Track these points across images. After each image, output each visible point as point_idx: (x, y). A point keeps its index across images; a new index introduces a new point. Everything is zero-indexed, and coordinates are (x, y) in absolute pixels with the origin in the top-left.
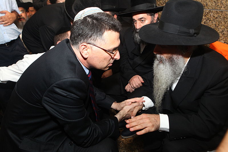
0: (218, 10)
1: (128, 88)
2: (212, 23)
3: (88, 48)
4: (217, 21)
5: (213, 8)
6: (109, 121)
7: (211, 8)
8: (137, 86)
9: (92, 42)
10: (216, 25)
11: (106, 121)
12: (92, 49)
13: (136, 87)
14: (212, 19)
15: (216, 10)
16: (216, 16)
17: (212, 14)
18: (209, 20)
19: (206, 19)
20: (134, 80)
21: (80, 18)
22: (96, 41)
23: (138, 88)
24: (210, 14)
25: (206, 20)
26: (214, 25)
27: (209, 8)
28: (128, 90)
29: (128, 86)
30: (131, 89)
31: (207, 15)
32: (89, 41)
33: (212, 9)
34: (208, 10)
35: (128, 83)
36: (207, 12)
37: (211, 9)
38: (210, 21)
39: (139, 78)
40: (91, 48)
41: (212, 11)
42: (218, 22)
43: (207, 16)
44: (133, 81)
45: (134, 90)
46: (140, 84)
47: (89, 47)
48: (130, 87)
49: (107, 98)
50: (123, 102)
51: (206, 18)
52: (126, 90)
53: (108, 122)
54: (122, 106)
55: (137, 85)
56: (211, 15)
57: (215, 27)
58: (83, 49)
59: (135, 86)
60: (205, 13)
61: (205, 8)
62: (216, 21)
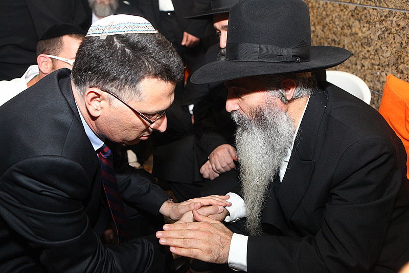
0: (407, 12)
1: (207, 170)
2: (394, 39)
3: (104, 99)
4: (404, 34)
5: (397, 6)
6: (143, 243)
7: (392, 6)
8: (223, 168)
9: (114, 90)
10: (402, 43)
11: (135, 245)
12: (111, 103)
13: (223, 170)
14: (393, 30)
15: (404, 12)
16: (402, 24)
17: (395, 19)
18: (389, 32)
19: (383, 29)
20: (218, 155)
21: (99, 35)
22: (123, 91)
23: (227, 172)
24: (391, 18)
25: (383, 32)
26: (398, 44)
27: (388, 7)
28: (206, 175)
29: (207, 167)
30: (213, 173)
31: (384, 20)
32: (107, 87)
33: (396, 9)
34: (387, 10)
35: (208, 160)
36: (385, 14)
37: (392, 8)
38: (389, 34)
39: (229, 151)
40: (108, 100)
41: (394, 12)
42: (406, 38)
43: (384, 22)
44: (216, 156)
45: (218, 175)
46: (231, 163)
47: (106, 97)
48: (209, 169)
49: (152, 192)
50: (185, 203)
51: (382, 27)
52: (202, 175)
53: (139, 247)
54: (182, 211)
55: (225, 165)
56: (392, 21)
57: (400, 47)
58: (91, 98)
59: (219, 167)
60: (381, 16)
61: (381, 4)
62: (402, 35)
